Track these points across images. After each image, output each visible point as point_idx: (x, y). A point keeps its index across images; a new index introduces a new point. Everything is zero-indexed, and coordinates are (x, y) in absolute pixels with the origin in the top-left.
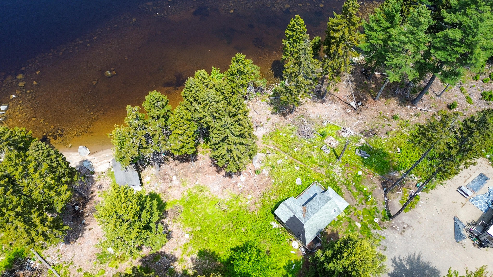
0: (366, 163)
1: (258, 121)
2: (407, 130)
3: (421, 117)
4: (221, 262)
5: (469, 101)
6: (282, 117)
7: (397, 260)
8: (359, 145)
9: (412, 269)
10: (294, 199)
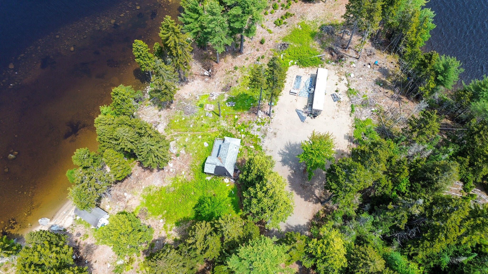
0: (236, 108)
1: (154, 122)
2: (247, 72)
3: (250, 59)
4: (192, 220)
5: (270, 32)
6: (168, 109)
7: (281, 152)
8: (226, 100)
9: (290, 152)
10: (210, 157)
